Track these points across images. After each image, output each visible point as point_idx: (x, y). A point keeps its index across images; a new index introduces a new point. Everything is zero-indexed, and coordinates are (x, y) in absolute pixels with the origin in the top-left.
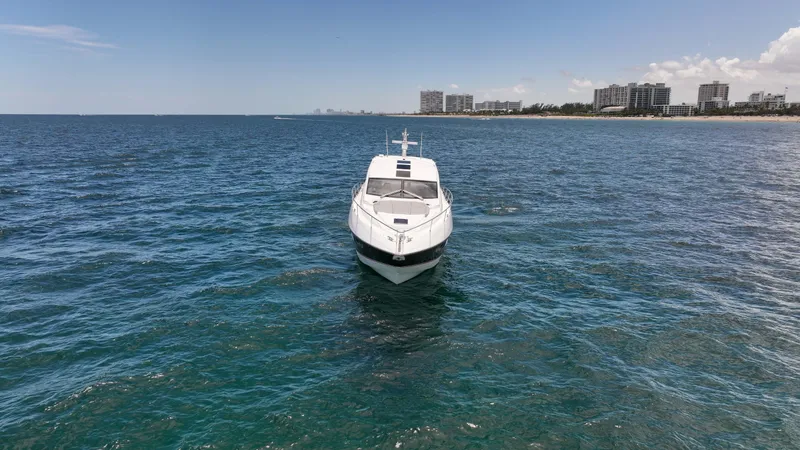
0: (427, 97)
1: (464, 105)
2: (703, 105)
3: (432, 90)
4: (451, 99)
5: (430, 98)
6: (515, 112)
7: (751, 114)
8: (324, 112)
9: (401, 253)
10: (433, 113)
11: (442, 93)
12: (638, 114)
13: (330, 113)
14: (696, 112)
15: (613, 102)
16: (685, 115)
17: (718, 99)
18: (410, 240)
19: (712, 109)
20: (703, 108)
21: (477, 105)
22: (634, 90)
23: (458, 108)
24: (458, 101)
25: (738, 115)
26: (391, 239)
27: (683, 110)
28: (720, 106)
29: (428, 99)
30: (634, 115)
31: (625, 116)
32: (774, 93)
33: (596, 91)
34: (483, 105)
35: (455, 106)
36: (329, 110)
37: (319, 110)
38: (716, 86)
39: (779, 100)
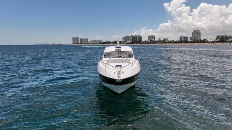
0: (74, 39)
1: (86, 41)
2: (150, 41)
3: (76, 37)
4: (81, 40)
5: (75, 39)
6: (101, 43)
7: (161, 43)
8: (40, 44)
9: (120, 79)
10: (77, 44)
11: (79, 38)
12: (135, 43)
13: (42, 44)
14: (149, 43)
15: (128, 40)
16: (146, 43)
17: (153, 39)
18: (123, 73)
19: (152, 42)
20: (150, 42)
21: (89, 41)
22: (133, 37)
23: (84, 42)
24: (84, 40)
25: (158, 43)
26: (115, 73)
27: (145, 42)
28: (154, 41)
29: (75, 40)
30: (134, 44)
31: (132, 44)
32: (166, 38)
33: (123, 37)
34: (91, 41)
35: (83, 42)
36: (41, 43)
37: (38, 43)
38: (152, 36)
39: (167, 40)
